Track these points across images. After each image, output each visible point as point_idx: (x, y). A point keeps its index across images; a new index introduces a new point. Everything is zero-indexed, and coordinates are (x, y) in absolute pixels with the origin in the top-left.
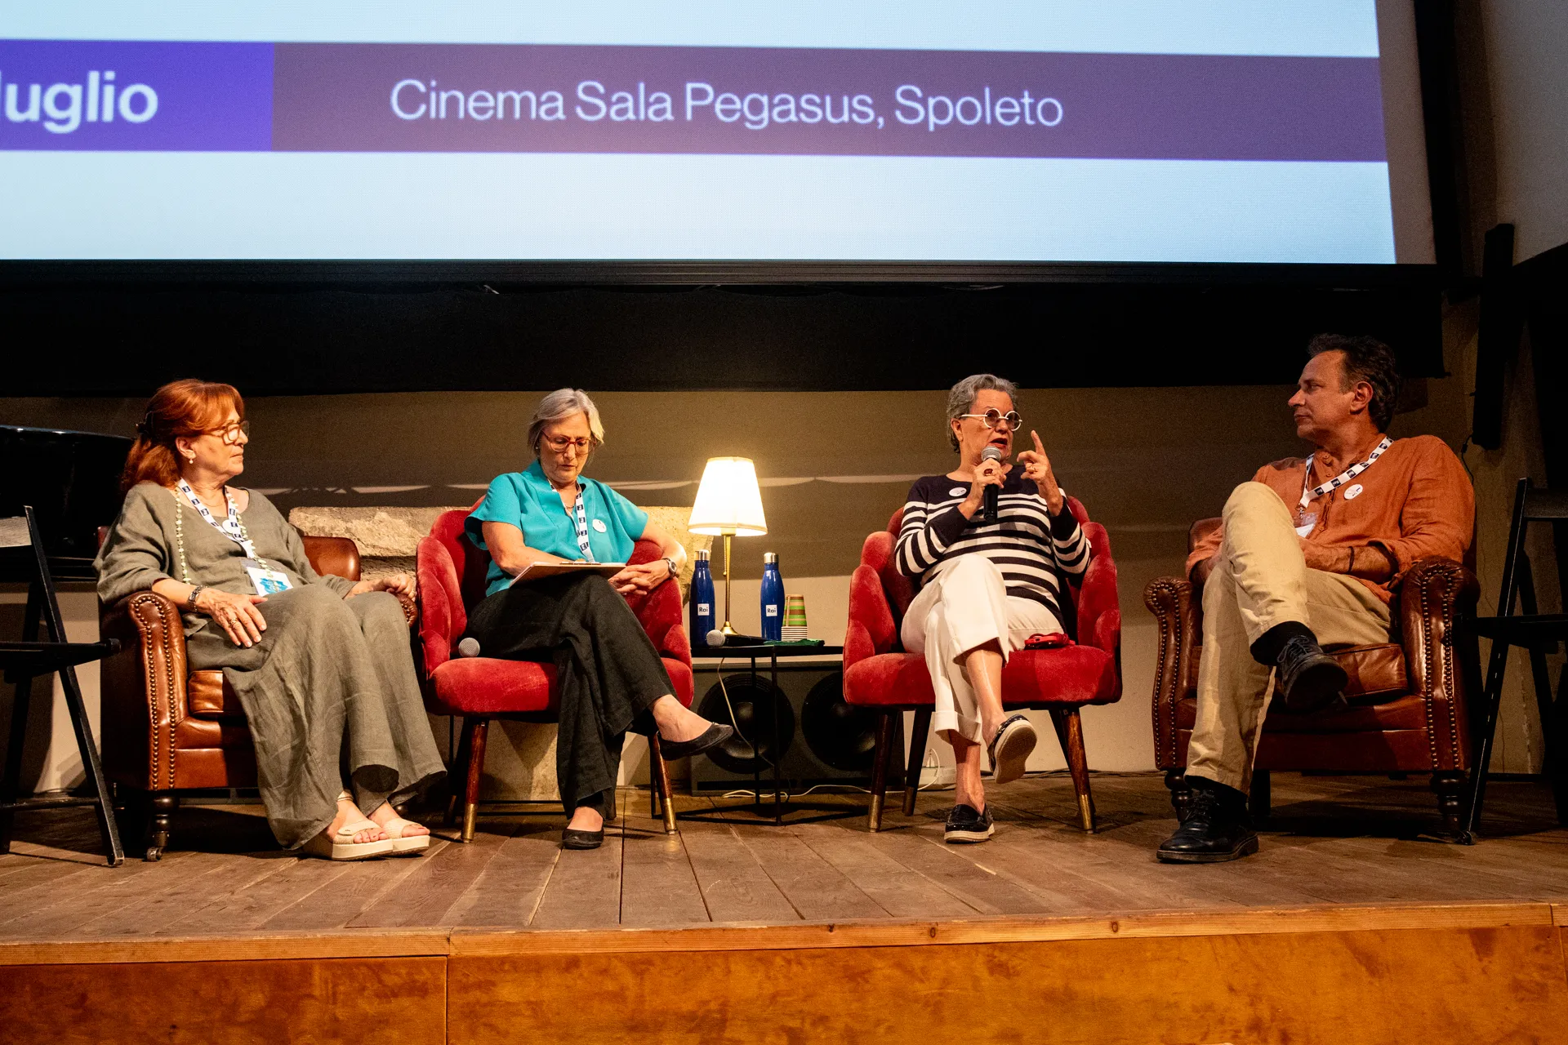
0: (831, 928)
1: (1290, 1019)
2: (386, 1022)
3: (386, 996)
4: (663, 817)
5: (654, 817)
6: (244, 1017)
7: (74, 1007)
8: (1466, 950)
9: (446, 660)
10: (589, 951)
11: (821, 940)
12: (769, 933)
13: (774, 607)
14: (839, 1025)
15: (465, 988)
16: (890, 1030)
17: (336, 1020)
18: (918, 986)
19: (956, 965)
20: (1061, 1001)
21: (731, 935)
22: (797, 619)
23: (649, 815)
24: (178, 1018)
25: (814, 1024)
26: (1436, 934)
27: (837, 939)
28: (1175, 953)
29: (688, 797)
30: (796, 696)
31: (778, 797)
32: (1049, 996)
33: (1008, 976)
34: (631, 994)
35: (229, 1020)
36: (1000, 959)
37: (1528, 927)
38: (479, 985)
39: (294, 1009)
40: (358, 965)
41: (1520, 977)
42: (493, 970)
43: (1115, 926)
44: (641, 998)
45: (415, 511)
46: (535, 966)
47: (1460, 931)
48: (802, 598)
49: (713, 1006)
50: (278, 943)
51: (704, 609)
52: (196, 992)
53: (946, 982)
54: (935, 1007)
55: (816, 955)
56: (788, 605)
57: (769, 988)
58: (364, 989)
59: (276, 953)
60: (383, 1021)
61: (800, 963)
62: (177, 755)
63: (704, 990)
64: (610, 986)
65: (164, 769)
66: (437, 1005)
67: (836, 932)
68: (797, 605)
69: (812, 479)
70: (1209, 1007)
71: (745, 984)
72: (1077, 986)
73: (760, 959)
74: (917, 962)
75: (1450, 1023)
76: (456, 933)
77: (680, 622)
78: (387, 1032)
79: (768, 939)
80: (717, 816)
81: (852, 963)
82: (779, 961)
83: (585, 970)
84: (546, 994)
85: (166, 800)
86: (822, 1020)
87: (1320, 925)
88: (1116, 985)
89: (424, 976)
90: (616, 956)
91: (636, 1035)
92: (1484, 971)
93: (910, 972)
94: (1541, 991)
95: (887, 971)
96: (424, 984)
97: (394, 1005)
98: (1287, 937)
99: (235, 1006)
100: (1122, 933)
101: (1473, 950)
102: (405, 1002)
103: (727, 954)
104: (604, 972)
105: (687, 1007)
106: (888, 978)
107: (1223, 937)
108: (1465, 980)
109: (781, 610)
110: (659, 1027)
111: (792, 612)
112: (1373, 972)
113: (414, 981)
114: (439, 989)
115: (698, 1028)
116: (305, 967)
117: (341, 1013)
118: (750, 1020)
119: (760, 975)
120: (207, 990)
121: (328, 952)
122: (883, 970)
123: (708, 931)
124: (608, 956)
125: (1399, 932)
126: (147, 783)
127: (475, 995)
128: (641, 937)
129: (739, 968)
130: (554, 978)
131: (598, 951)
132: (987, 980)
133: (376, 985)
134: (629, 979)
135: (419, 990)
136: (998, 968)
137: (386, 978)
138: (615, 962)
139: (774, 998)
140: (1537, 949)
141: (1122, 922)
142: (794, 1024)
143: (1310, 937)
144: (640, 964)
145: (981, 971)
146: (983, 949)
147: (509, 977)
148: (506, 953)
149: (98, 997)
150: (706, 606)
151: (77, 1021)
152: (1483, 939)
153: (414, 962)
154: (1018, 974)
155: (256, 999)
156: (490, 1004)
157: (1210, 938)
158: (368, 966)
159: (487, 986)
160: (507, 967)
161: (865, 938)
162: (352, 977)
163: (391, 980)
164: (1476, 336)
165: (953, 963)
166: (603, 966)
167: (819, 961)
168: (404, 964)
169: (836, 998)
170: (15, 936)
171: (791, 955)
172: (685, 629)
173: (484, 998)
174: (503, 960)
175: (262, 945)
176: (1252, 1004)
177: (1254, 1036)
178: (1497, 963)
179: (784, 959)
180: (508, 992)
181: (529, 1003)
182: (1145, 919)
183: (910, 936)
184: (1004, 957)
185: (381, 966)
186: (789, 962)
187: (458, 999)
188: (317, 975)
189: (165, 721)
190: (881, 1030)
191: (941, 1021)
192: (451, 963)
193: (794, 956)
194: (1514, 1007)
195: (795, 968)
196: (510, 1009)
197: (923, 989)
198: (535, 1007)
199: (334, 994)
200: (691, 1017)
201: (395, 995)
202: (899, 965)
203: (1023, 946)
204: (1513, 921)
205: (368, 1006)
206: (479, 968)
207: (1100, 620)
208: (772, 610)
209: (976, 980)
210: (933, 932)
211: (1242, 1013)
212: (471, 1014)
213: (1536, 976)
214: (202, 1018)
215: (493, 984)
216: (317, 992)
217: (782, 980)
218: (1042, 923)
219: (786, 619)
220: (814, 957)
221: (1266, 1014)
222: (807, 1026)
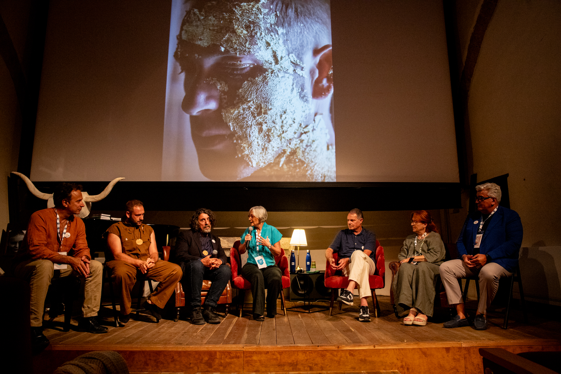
0: (318, 346)
1: (409, 365)
2: (231, 364)
3: (231, 358)
4: (283, 310)
5: (282, 310)
6: (204, 362)
7: (172, 359)
8: (444, 352)
9: (236, 277)
10: (271, 350)
11: (316, 348)
12: (306, 347)
13: (309, 262)
14: (319, 366)
15: (247, 357)
16: (330, 367)
17: (222, 363)
18: (335, 358)
19: (343, 354)
20: (364, 361)
21: (298, 347)
22: (314, 266)
23: (280, 309)
24: (191, 362)
25: (315, 365)
26: (438, 348)
27: (319, 349)
28: (386, 352)
29: (289, 302)
30: (314, 279)
31: (309, 303)
32: (361, 360)
33: (353, 356)
34: (279, 359)
35: (201, 362)
36: (351, 353)
37: (457, 347)
38: (249, 356)
39: (213, 360)
40: (226, 352)
41: (455, 357)
42: (252, 354)
43: (374, 347)
44: (281, 359)
45: (228, 238)
46: (260, 353)
47: (443, 348)
48: (315, 262)
49: (295, 361)
50: (210, 348)
51: (293, 264)
52: (194, 357)
53: (341, 357)
54: (339, 362)
55: (315, 351)
56: (312, 263)
57: (306, 358)
58: (227, 357)
59: (210, 350)
60: (230, 363)
61: (312, 353)
62: (181, 299)
63: (293, 358)
64: (275, 357)
65: (178, 302)
66: (241, 360)
67: (319, 347)
68: (314, 263)
69: (318, 227)
70: (393, 363)
71: (301, 357)
72: (367, 359)
73: (304, 352)
74: (335, 353)
75: (441, 366)
76: (245, 346)
77: (288, 267)
78: (231, 365)
79: (306, 348)
80: (296, 309)
81: (322, 353)
82: (308, 353)
83: (270, 354)
84: (262, 358)
85: (179, 309)
86: (316, 364)
87: (416, 347)
88: (375, 358)
89: (238, 354)
90: (276, 351)
91: (280, 367)
92: (448, 356)
93: (334, 355)
94: (459, 360)
95: (329, 355)
96: (239, 356)
97: (232, 360)
98: (409, 349)
99: (202, 359)
100: (376, 348)
101: (445, 352)
102: (235, 359)
103: (298, 351)
104: (274, 354)
105: (290, 361)
106: (329, 356)
107: (396, 349)
108: (444, 358)
109: (310, 263)
110: (284, 365)
111: (313, 265)
112: (426, 356)
113: (236, 356)
114: (241, 357)
115: (292, 365)
116: (215, 352)
117: (222, 361)
118: (302, 364)
119: (304, 356)
120: (197, 356)
121: (220, 350)
122: (328, 354)
123: (294, 346)
124: (274, 351)
125: (431, 348)
126: (175, 305)
127: (248, 358)
128: (281, 348)
129: (300, 354)
130: (264, 355)
131: (272, 350)
132: (349, 357)
133: (229, 356)
134: (279, 356)
135: (238, 357)
136: (351, 355)
137: (231, 355)
138: (276, 352)
139: (307, 360)
140: (458, 351)
141: (376, 346)
142: (311, 365)
143: (414, 349)
144: (281, 353)
145: (348, 355)
146: (348, 351)
147: (255, 355)
148: (254, 350)
149: (176, 357)
150: (294, 263)
151: (172, 362)
152: (448, 349)
153: (236, 352)
154: (355, 356)
155: (206, 358)
156: (252, 360)
157: (394, 349)
158: (228, 352)
159: (251, 357)
160: (255, 353)
161: (325, 348)
162: (224, 354)
163: (232, 355)
164: (469, 199)
165: (342, 354)
166: (273, 353)
167: (316, 353)
168: (235, 352)
169: (319, 360)
170: (159, 344)
171: (310, 352)
172: (289, 269)
173: (250, 359)
174: (254, 352)
175: (207, 348)
176: (401, 362)
177: (402, 369)
178: (450, 354)
179: (309, 352)
180: (255, 358)
181: (259, 360)
182: (381, 345)
183: (334, 348)
184: (352, 352)
185: (230, 352)
186: (310, 353)
187: (245, 359)
188: (218, 353)
189: (179, 292)
190: (328, 367)
191: (340, 365)
192: (244, 352)
193: (311, 352)
194: (454, 363)
195: (311, 354)
196: (255, 361)
197: (336, 359)
198: (260, 361)
199: (221, 358)
200: (291, 363)
201: (233, 358)
202: (331, 354)
203: (356, 350)
204: (454, 346)
205: (228, 360)
206: (249, 353)
207: (380, 270)
208: (308, 263)
209: (347, 357)
210: (338, 347)
211: (399, 364)
212: (247, 362)
213: (458, 357)
214: (196, 362)
215: (252, 356)
216: (218, 357)
217: (308, 357)
218: (360, 346)
219: (311, 266)
220: (315, 352)
221: (404, 364)
222: (313, 366)
